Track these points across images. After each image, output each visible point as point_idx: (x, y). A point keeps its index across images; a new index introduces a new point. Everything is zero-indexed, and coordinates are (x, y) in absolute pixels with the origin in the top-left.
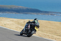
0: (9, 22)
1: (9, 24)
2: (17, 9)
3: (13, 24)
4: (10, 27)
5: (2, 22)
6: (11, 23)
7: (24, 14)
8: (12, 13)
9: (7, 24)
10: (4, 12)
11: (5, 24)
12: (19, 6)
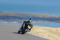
0: (41, 30)
1: (42, 32)
2: (49, 17)
3: (46, 32)
4: (42, 35)
5: (34, 30)
6: (44, 31)
7: (56, 22)
8: (45, 21)
9: (40, 32)
10: (37, 20)
11: (38, 32)
12: (52, 15)
